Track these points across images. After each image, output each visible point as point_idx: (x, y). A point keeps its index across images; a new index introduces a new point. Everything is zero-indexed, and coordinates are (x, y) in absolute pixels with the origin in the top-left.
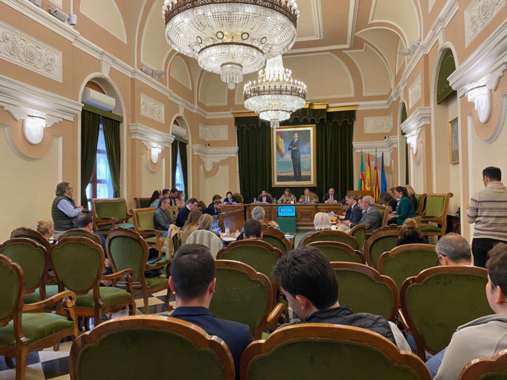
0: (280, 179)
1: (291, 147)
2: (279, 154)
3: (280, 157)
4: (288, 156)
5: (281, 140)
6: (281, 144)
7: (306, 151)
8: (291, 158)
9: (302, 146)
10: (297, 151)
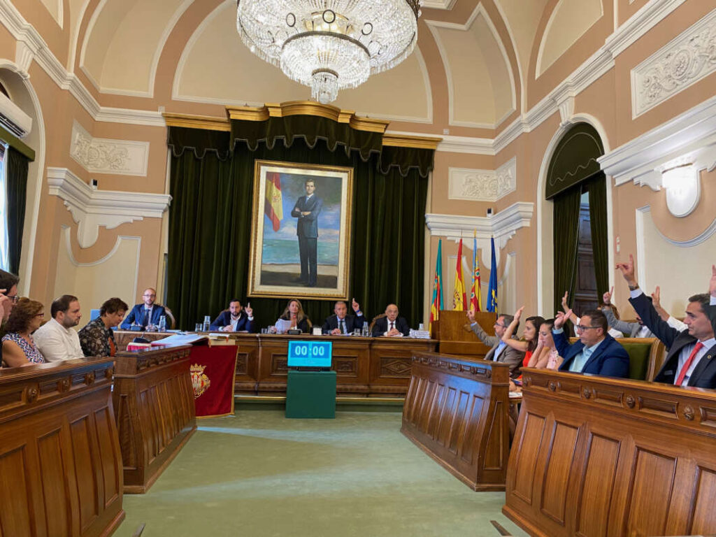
1: (297, 210)
2: (269, 222)
3: (272, 230)
4: (290, 230)
5: (276, 192)
6: (275, 201)
7: (331, 223)
8: (298, 234)
9: (322, 210)
10: (312, 221)
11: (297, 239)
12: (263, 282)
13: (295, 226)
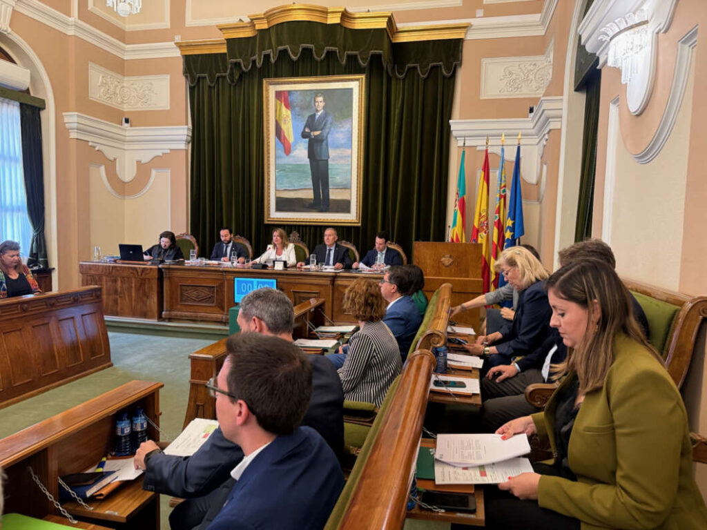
0: (283, 205)
1: (307, 130)
2: (281, 145)
3: (284, 154)
4: (301, 153)
5: (285, 112)
6: (285, 123)
7: (343, 142)
8: (309, 157)
9: (332, 129)
10: (322, 141)
11: (309, 163)
12: (279, 209)
13: (305, 148)
